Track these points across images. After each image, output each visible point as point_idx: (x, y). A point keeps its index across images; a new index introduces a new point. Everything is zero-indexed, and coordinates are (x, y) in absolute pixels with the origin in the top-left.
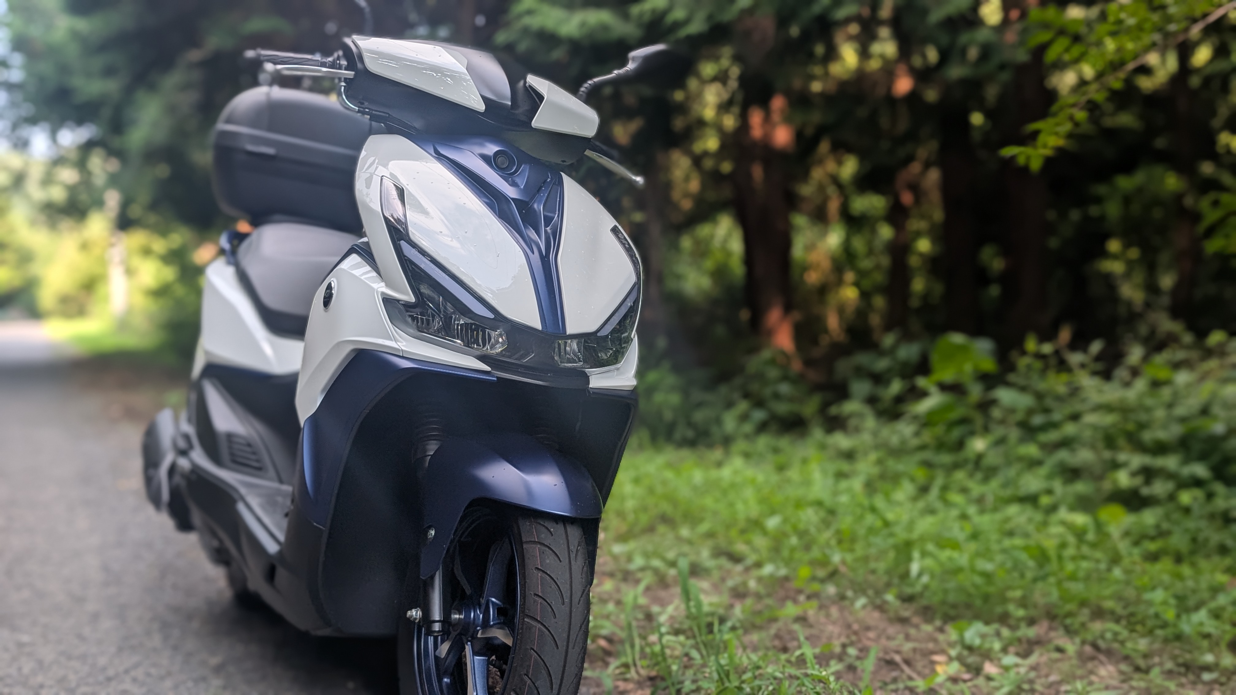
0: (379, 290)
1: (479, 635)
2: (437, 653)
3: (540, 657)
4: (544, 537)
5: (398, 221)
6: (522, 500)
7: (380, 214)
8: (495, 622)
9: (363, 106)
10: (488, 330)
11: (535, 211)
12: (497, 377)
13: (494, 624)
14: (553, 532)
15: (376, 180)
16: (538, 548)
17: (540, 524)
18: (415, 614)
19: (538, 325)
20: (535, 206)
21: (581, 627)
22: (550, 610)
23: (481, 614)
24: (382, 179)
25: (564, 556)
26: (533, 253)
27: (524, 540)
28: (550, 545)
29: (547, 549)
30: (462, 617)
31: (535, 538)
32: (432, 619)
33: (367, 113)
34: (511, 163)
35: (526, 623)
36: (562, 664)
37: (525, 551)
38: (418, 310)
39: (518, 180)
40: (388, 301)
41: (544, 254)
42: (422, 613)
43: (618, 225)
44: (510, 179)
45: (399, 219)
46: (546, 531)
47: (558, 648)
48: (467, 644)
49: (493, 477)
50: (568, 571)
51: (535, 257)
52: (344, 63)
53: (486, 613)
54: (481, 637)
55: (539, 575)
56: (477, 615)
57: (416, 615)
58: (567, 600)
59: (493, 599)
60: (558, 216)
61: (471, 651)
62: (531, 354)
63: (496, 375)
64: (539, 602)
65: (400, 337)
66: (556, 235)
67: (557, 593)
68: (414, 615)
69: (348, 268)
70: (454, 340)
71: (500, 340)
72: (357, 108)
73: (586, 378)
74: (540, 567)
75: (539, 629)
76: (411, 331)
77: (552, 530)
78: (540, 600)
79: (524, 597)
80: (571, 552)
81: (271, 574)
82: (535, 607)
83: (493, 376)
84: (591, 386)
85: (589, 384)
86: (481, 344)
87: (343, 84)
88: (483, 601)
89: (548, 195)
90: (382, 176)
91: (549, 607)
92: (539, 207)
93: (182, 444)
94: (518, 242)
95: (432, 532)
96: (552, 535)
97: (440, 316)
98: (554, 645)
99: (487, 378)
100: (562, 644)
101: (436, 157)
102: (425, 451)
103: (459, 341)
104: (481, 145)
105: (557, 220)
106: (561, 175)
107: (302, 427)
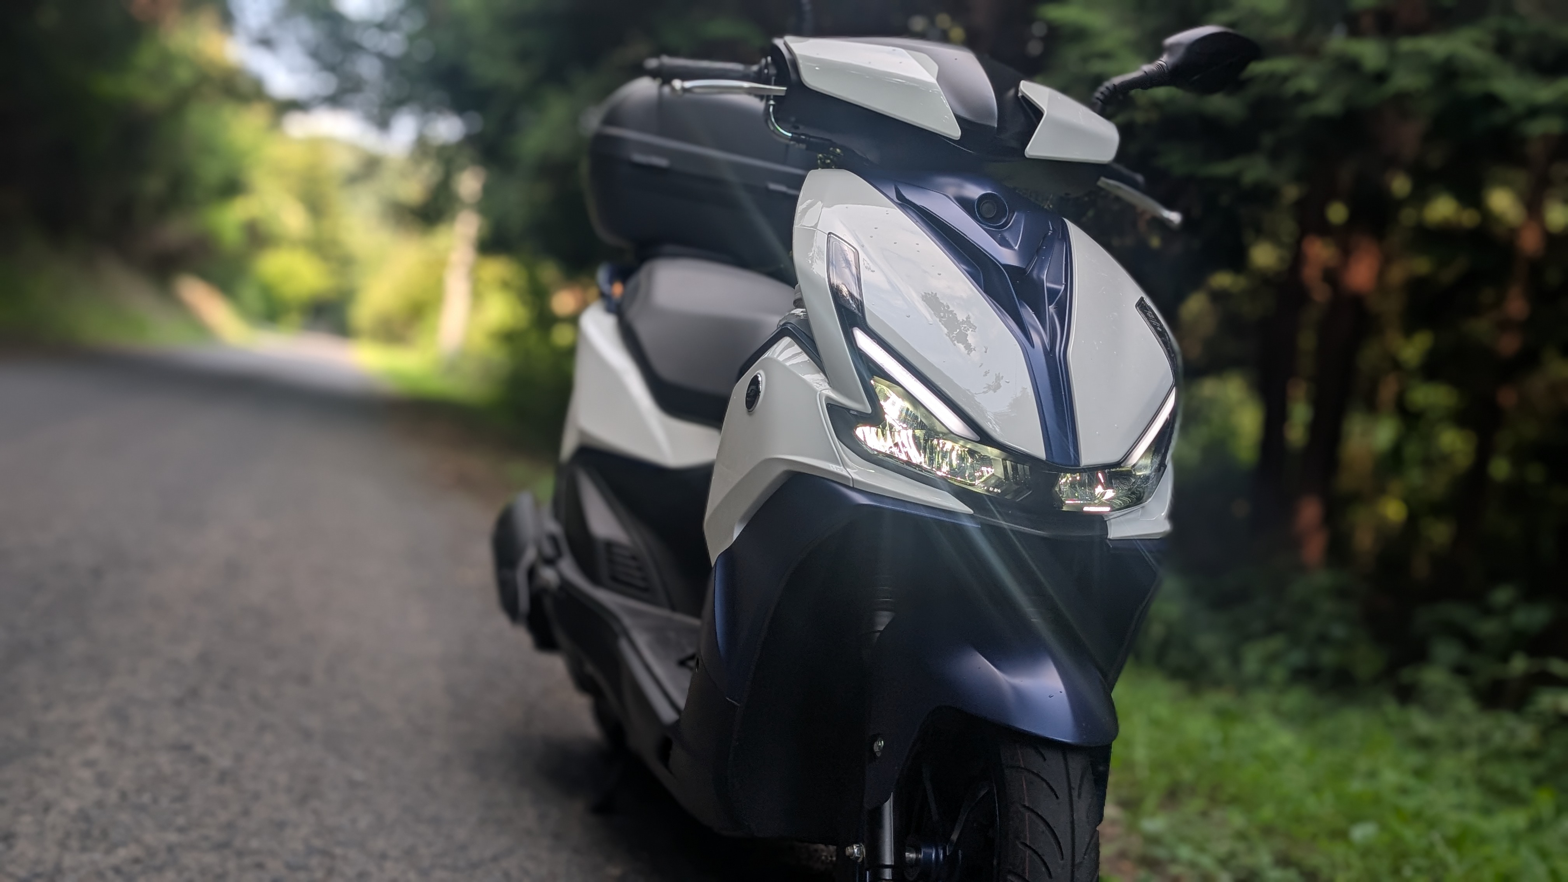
0: (822, 392)
5: (851, 296)
7: (826, 286)
9: (797, 132)
11: (1036, 282)
12: (980, 523)
18: (857, 851)
19: (1041, 454)
20: (1037, 275)
24: (828, 238)
26: (1034, 348)
30: (920, 856)
32: (881, 861)
33: (803, 142)
34: (1001, 211)
39: (1010, 237)
40: (834, 408)
41: (1049, 349)
42: (868, 853)
43: (1145, 297)
44: (998, 235)
45: (851, 294)
51: (1037, 353)
52: (773, 75)
57: (859, 853)
58: (1067, 853)
60: (1066, 287)
62: (1027, 490)
63: (979, 521)
64: (1028, 855)
65: (849, 459)
66: (1063, 317)
67: (1053, 844)
68: (856, 853)
69: (778, 357)
72: (790, 135)
74: (1027, 805)
77: (1049, 759)
78: (1029, 852)
81: (664, 749)
83: (976, 521)
84: (1110, 535)
85: (1108, 534)
90: (830, 233)
91: (1042, 862)
94: (1011, 330)
95: (880, 744)
96: (1047, 763)
99: (966, 523)
102: (874, 623)
104: (958, 185)
105: (1064, 295)
106: (1065, 221)
107: (713, 564)
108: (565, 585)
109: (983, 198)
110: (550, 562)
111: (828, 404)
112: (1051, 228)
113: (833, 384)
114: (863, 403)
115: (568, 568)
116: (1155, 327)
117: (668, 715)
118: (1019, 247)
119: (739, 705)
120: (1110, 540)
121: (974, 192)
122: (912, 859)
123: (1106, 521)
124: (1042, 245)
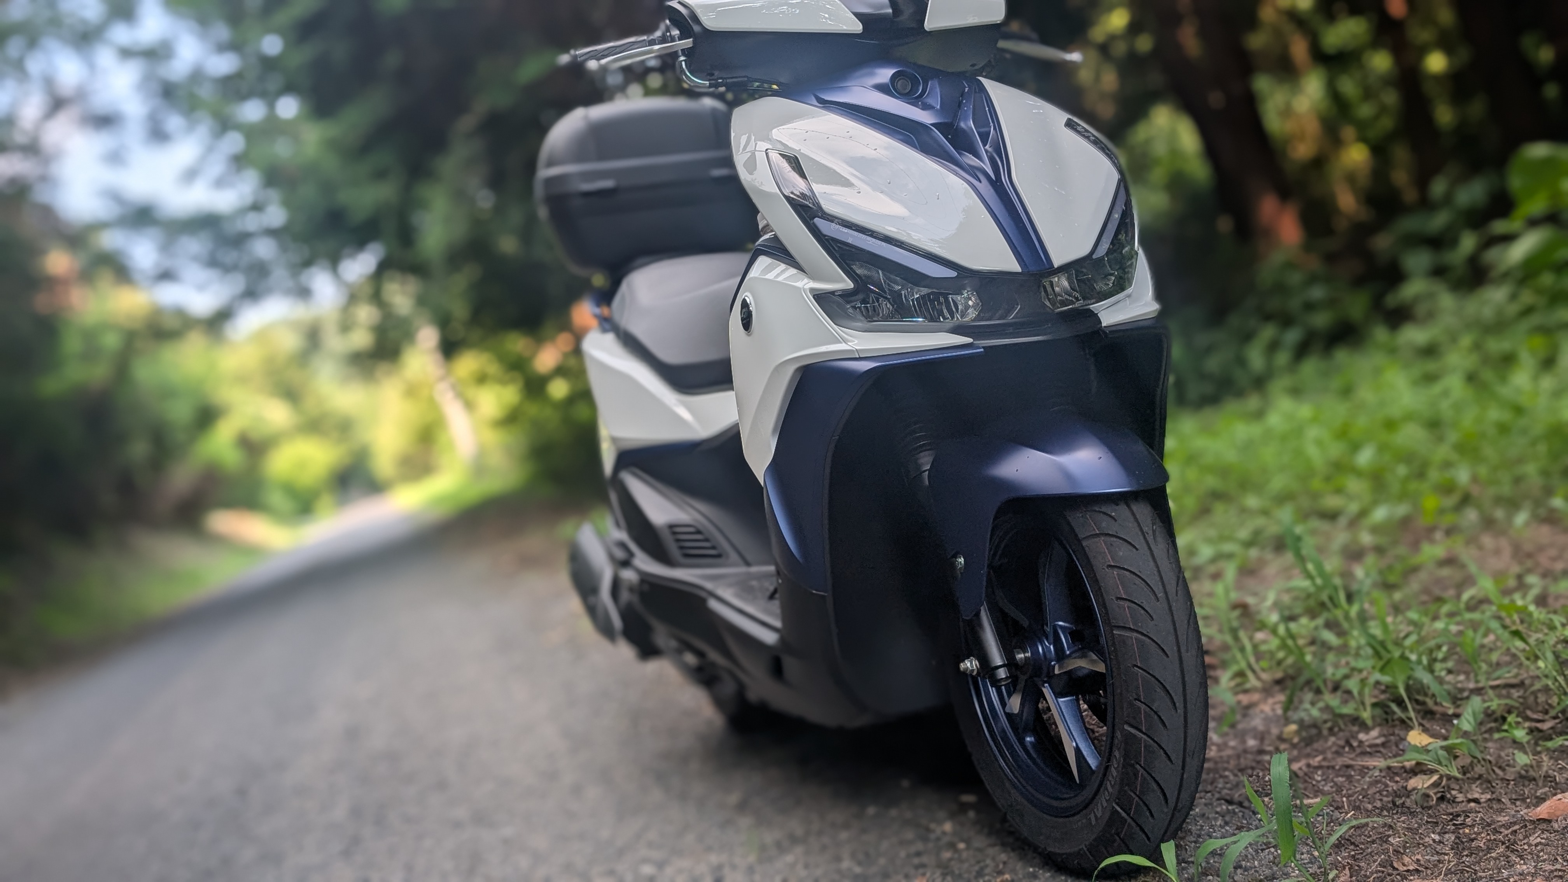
0: (805, 287)
1: (1057, 672)
2: (1007, 710)
3: (1149, 673)
4: (1106, 524)
5: (803, 196)
6: (1062, 488)
7: (779, 195)
8: (1072, 650)
9: (713, 77)
10: (950, 296)
11: (964, 131)
12: (983, 347)
13: (1071, 653)
14: (1116, 517)
15: (761, 157)
16: (1103, 541)
17: (1095, 511)
18: (970, 665)
19: (1016, 267)
20: (962, 125)
21: (1189, 622)
22: (1142, 612)
23: (1050, 645)
24: (767, 154)
25: (1139, 542)
26: (980, 182)
27: (1081, 536)
28: (1117, 533)
29: (1115, 539)
30: (1029, 654)
31: (1094, 530)
32: (993, 665)
33: (721, 85)
34: (915, 83)
35: (1117, 636)
36: (1178, 674)
37: (1087, 549)
38: (861, 296)
39: (930, 101)
40: (821, 298)
41: (994, 178)
42: (979, 662)
43: (1070, 117)
44: (920, 103)
45: (802, 194)
46: (1105, 517)
47: (1167, 656)
48: (1044, 687)
49: (1017, 470)
50: (1151, 559)
51: (984, 187)
52: (676, 32)
53: (1057, 642)
54: (1061, 673)
55: (1115, 573)
56: (1046, 648)
57: (972, 666)
58: (1161, 595)
59: (1061, 623)
60: (995, 129)
61: (1052, 694)
62: (1016, 306)
63: (981, 346)
64: (1126, 606)
65: (851, 336)
66: (1000, 151)
67: (1145, 589)
68: (969, 667)
69: (759, 275)
70: (914, 319)
71: (970, 303)
72: (708, 82)
73: (1094, 317)
74: (1113, 564)
75: (1136, 639)
76: (859, 324)
77: (1113, 514)
78: (1127, 604)
79: (1103, 605)
80: (1146, 535)
81: (777, 669)
82: (1122, 612)
83: (979, 348)
84: (1104, 324)
85: (1101, 323)
86: (948, 316)
87: (682, 58)
88: (1048, 629)
89: (974, 106)
90: (767, 150)
91: (1140, 609)
92: (969, 124)
93: (620, 554)
94: (957, 174)
95: (960, 560)
96: (1116, 520)
97: (886, 298)
98: (1161, 653)
99: (971, 352)
100: (1171, 649)
101: (823, 107)
102: (918, 467)
103: (920, 319)
104: (872, 74)
105: (995, 134)
106: (979, 80)
107: (762, 484)
108: (646, 579)
109: (894, 77)
110: (626, 563)
111: (814, 295)
112: (967, 86)
113: (813, 278)
114: (844, 281)
115: (645, 563)
116: (1087, 138)
117: (769, 637)
118: (941, 106)
119: (826, 594)
120: (1105, 327)
121: (885, 74)
122: (1021, 658)
123: (1097, 314)
124: (962, 100)
